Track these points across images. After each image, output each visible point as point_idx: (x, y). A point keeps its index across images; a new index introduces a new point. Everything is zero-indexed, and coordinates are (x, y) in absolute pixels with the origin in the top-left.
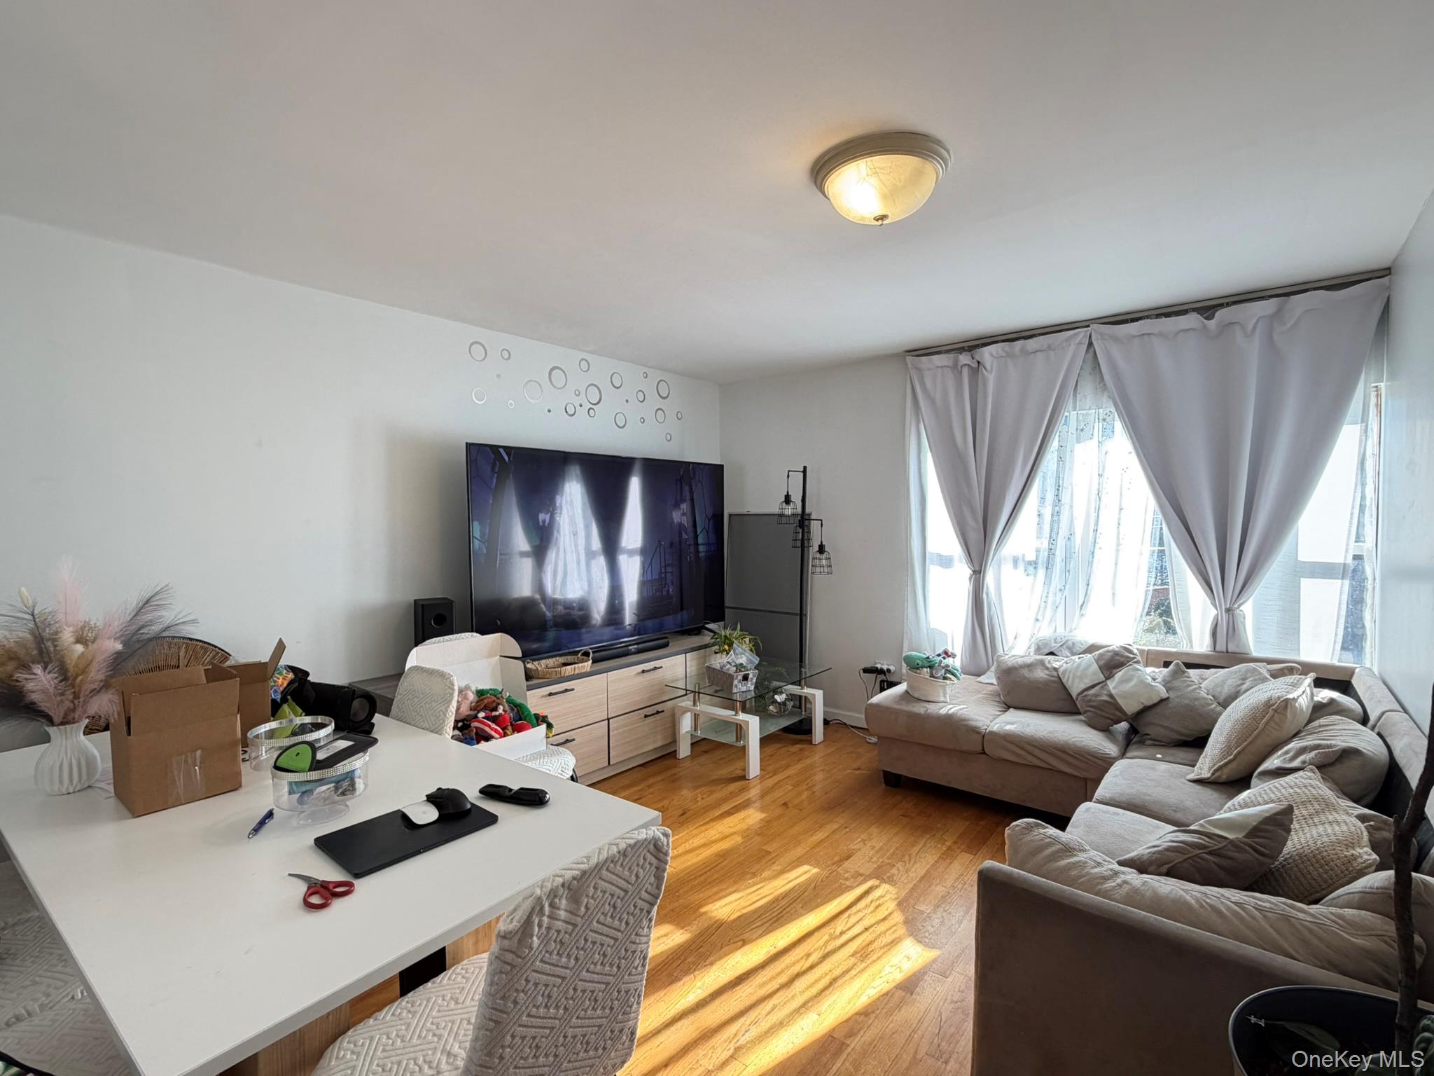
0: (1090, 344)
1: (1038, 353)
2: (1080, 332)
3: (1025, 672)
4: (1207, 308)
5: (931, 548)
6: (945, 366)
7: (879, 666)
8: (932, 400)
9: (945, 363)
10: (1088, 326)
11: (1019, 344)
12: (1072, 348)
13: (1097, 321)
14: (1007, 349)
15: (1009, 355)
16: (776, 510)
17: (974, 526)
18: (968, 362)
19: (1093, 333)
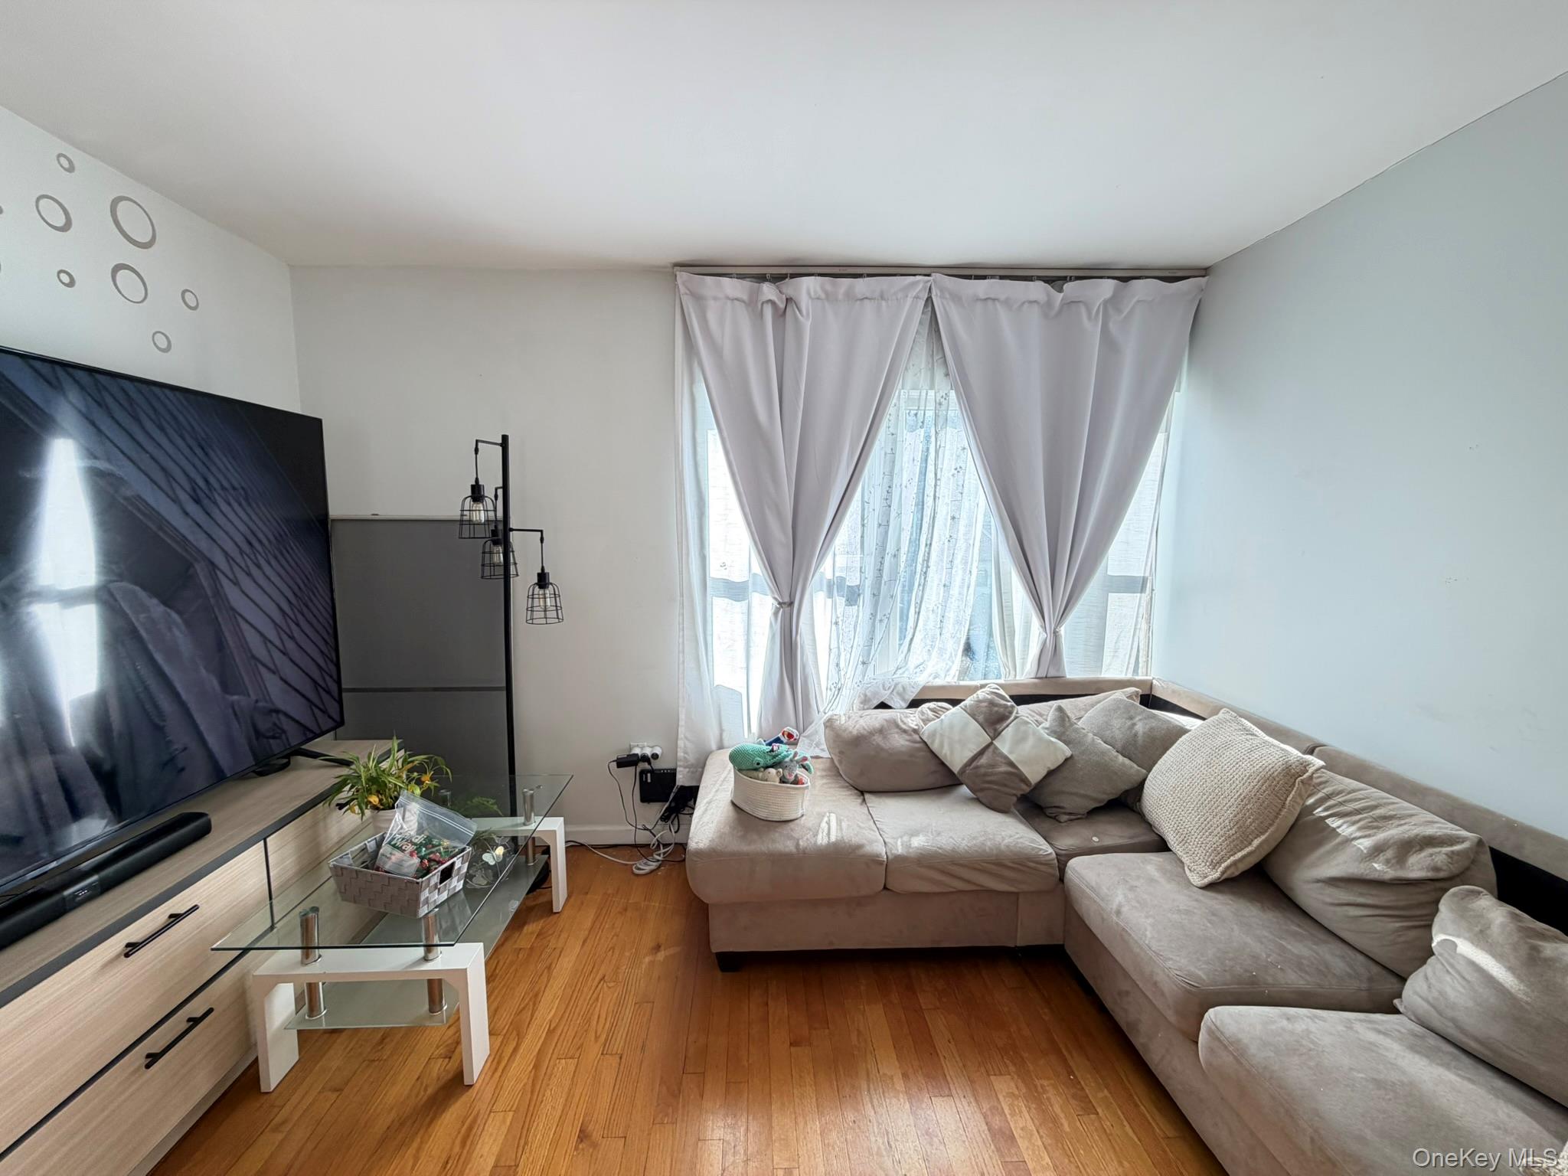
0: (929, 300)
1: (865, 301)
2: (918, 282)
3: (878, 739)
4: (1056, 278)
5: (715, 571)
6: (737, 299)
7: (637, 751)
8: (716, 350)
9: (739, 295)
10: (929, 275)
11: (846, 282)
12: (909, 300)
13: (941, 270)
14: (828, 287)
15: (829, 297)
16: (455, 513)
17: (781, 537)
18: (774, 298)
19: (933, 286)
